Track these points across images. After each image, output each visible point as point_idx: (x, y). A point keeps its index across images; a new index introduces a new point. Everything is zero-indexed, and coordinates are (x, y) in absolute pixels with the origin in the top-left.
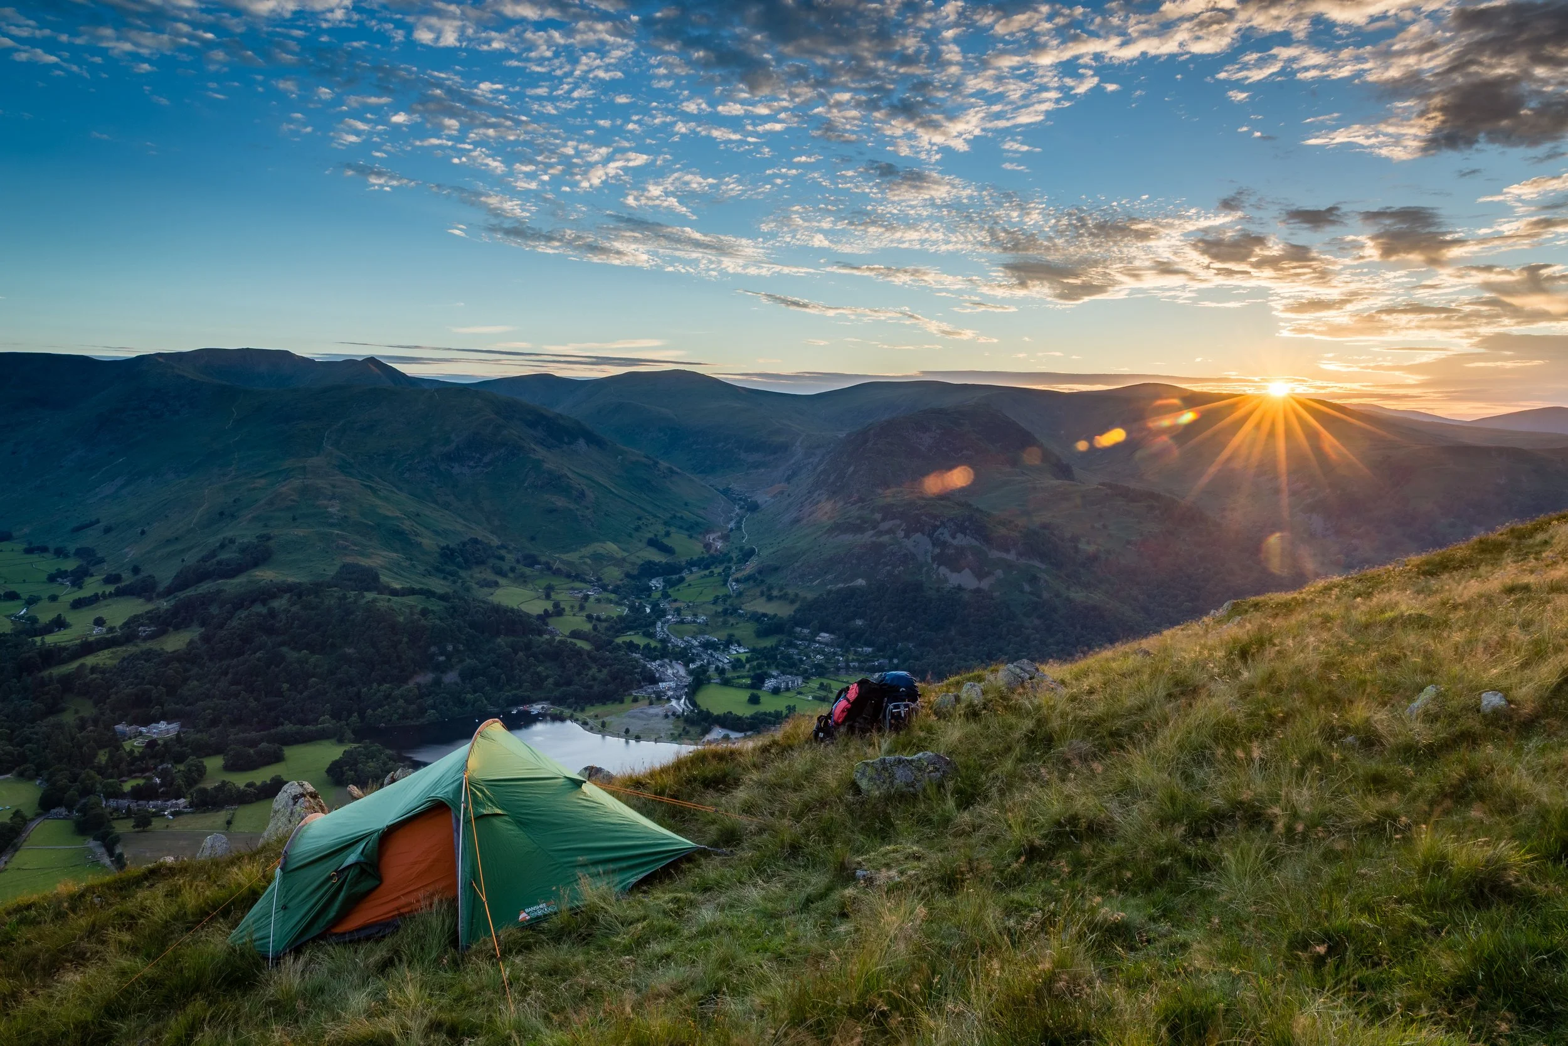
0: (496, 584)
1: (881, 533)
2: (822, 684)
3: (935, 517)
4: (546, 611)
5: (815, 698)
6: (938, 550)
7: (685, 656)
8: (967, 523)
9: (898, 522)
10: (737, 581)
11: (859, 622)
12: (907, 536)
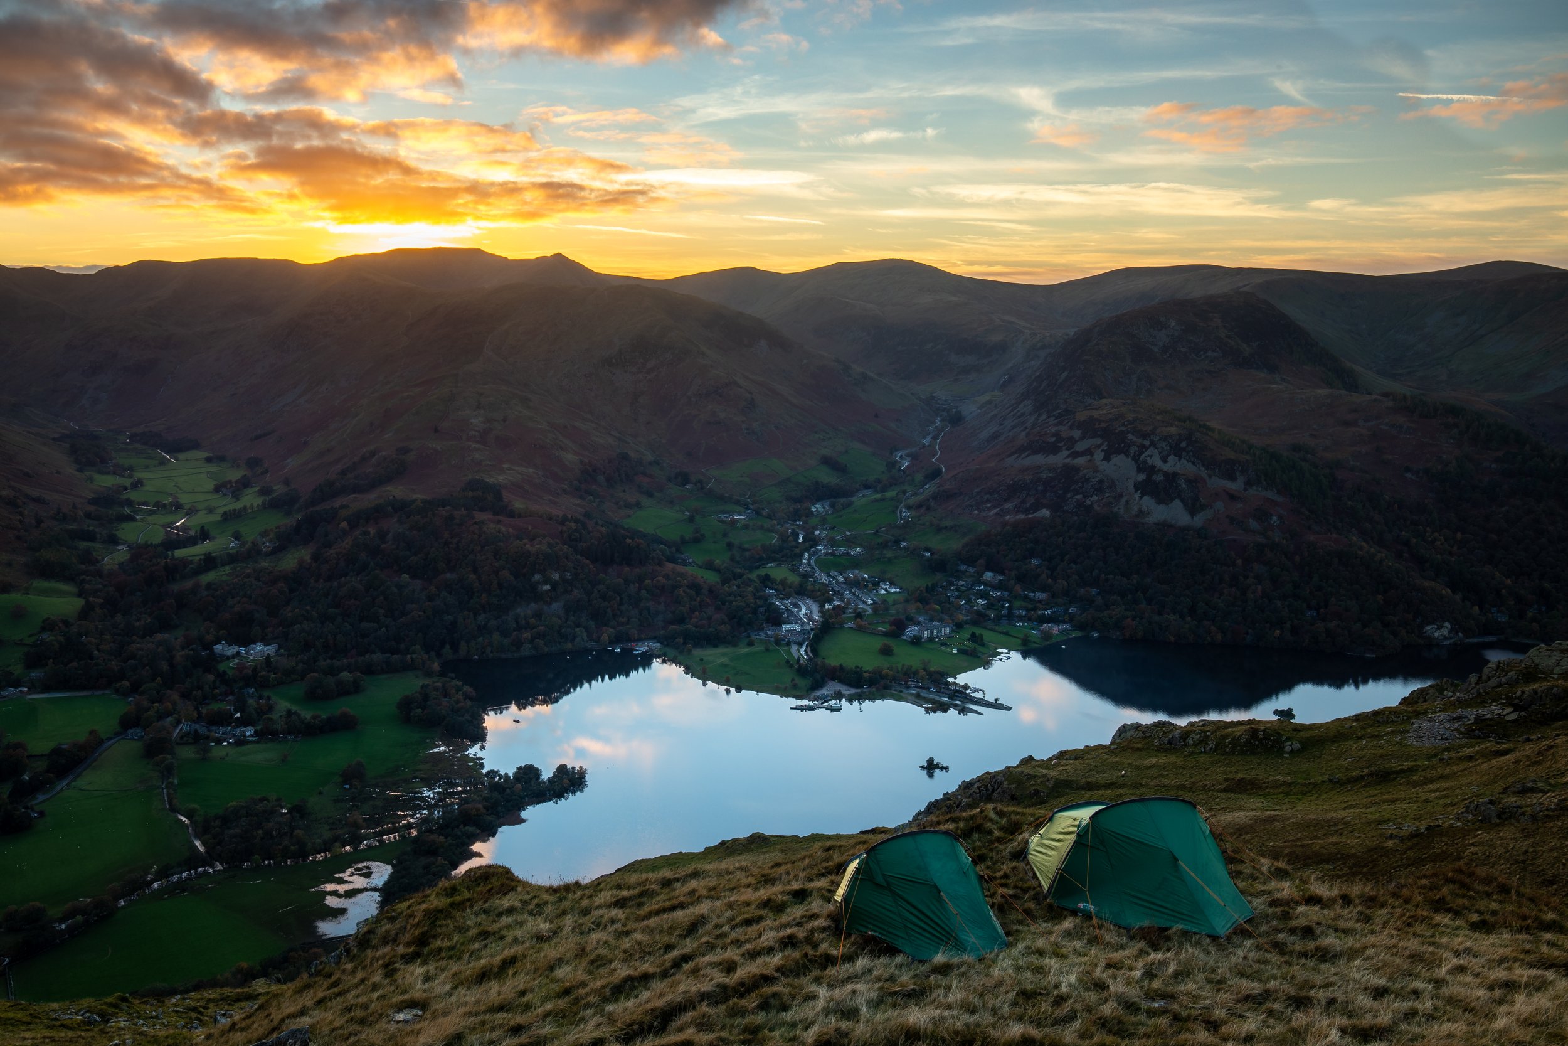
0: (638, 505)
1: (1076, 455)
2: (973, 635)
3: (1144, 436)
4: (682, 538)
5: (962, 652)
6: (1142, 477)
7: (821, 595)
8: (1184, 444)
9: (1098, 441)
10: (909, 508)
11: (1035, 562)
12: (1107, 458)
